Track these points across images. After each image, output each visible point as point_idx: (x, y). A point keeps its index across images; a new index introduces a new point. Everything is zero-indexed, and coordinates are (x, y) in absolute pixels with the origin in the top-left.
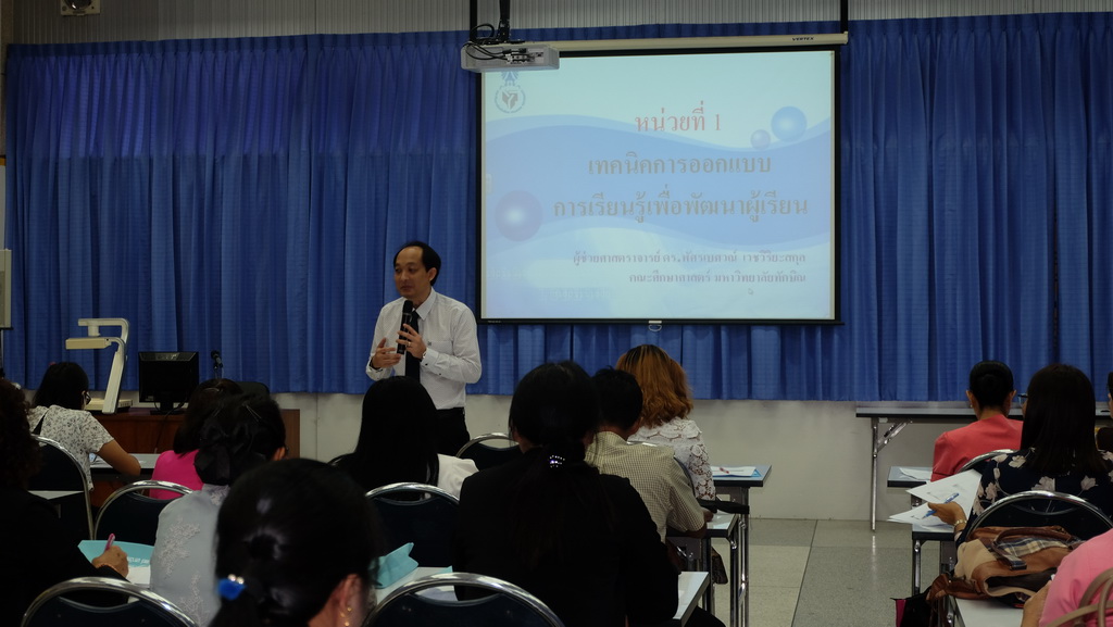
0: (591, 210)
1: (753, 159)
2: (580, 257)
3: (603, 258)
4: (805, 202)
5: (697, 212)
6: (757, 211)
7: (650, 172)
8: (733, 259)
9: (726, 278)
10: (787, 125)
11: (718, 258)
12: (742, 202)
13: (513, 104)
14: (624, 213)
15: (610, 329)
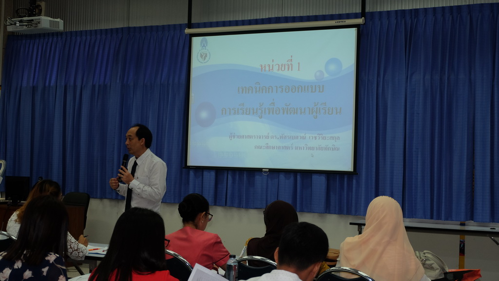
0: (238, 112)
1: (315, 86)
2: (232, 136)
3: (243, 137)
4: (341, 109)
5: (287, 114)
6: (317, 113)
7: (266, 93)
8: (304, 138)
9: (300, 148)
10: (332, 67)
11: (297, 137)
12: (309, 108)
13: (204, 59)
14: (253, 114)
15: (245, 173)
